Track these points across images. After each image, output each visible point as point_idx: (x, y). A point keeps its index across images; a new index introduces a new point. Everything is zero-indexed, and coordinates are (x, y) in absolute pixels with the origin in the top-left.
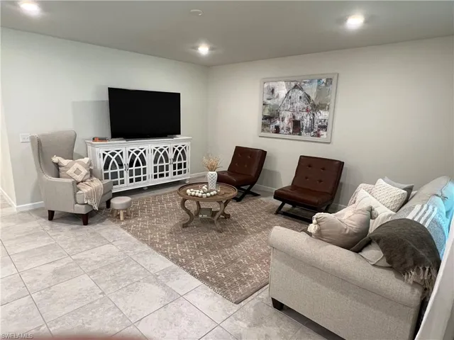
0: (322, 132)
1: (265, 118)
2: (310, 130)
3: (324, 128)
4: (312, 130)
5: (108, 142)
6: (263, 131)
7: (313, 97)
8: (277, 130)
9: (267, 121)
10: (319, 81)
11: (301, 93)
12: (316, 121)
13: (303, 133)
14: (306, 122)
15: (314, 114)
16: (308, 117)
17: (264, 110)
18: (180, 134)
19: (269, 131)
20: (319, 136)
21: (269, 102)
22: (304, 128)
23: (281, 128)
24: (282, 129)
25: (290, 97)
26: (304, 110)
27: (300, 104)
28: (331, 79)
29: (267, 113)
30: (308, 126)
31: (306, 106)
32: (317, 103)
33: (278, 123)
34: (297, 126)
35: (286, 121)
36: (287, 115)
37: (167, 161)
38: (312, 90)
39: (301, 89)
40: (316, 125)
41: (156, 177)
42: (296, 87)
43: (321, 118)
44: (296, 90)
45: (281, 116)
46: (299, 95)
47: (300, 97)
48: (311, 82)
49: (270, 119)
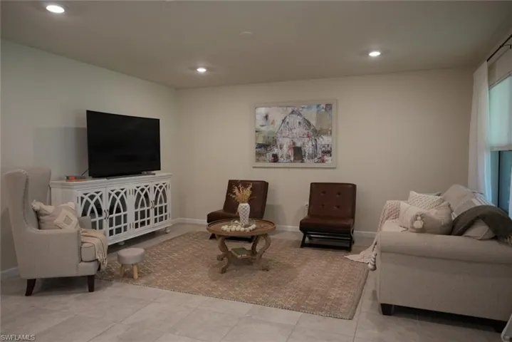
0: (326, 158)
1: (259, 146)
2: (313, 156)
3: (328, 152)
4: (315, 156)
5: (88, 182)
6: (258, 160)
7: (313, 122)
8: (275, 159)
9: (262, 150)
10: (318, 106)
11: (299, 119)
12: (318, 146)
13: (306, 159)
14: (308, 148)
15: (315, 140)
16: (310, 143)
17: (257, 138)
18: (159, 169)
19: (265, 161)
20: (323, 161)
21: (263, 129)
22: (307, 154)
23: (279, 156)
24: (281, 157)
25: (288, 123)
26: (305, 136)
27: (299, 130)
28: (330, 105)
29: (261, 141)
30: (311, 152)
31: (306, 132)
32: (318, 129)
33: (276, 151)
34: (298, 153)
35: (285, 148)
36: (286, 143)
37: (148, 205)
38: (311, 115)
39: (300, 114)
40: (319, 151)
41: (137, 226)
42: (293, 112)
43: (323, 143)
44: (294, 116)
45: (278, 143)
46: (298, 121)
47: (300, 123)
48: (309, 108)
49: (265, 148)
